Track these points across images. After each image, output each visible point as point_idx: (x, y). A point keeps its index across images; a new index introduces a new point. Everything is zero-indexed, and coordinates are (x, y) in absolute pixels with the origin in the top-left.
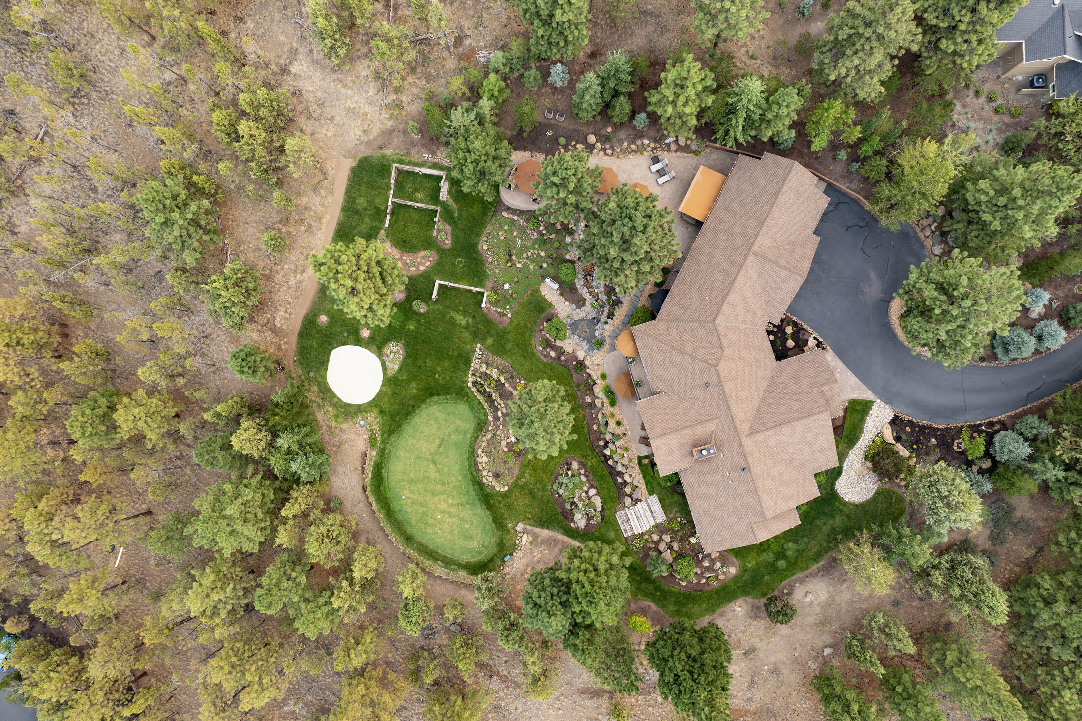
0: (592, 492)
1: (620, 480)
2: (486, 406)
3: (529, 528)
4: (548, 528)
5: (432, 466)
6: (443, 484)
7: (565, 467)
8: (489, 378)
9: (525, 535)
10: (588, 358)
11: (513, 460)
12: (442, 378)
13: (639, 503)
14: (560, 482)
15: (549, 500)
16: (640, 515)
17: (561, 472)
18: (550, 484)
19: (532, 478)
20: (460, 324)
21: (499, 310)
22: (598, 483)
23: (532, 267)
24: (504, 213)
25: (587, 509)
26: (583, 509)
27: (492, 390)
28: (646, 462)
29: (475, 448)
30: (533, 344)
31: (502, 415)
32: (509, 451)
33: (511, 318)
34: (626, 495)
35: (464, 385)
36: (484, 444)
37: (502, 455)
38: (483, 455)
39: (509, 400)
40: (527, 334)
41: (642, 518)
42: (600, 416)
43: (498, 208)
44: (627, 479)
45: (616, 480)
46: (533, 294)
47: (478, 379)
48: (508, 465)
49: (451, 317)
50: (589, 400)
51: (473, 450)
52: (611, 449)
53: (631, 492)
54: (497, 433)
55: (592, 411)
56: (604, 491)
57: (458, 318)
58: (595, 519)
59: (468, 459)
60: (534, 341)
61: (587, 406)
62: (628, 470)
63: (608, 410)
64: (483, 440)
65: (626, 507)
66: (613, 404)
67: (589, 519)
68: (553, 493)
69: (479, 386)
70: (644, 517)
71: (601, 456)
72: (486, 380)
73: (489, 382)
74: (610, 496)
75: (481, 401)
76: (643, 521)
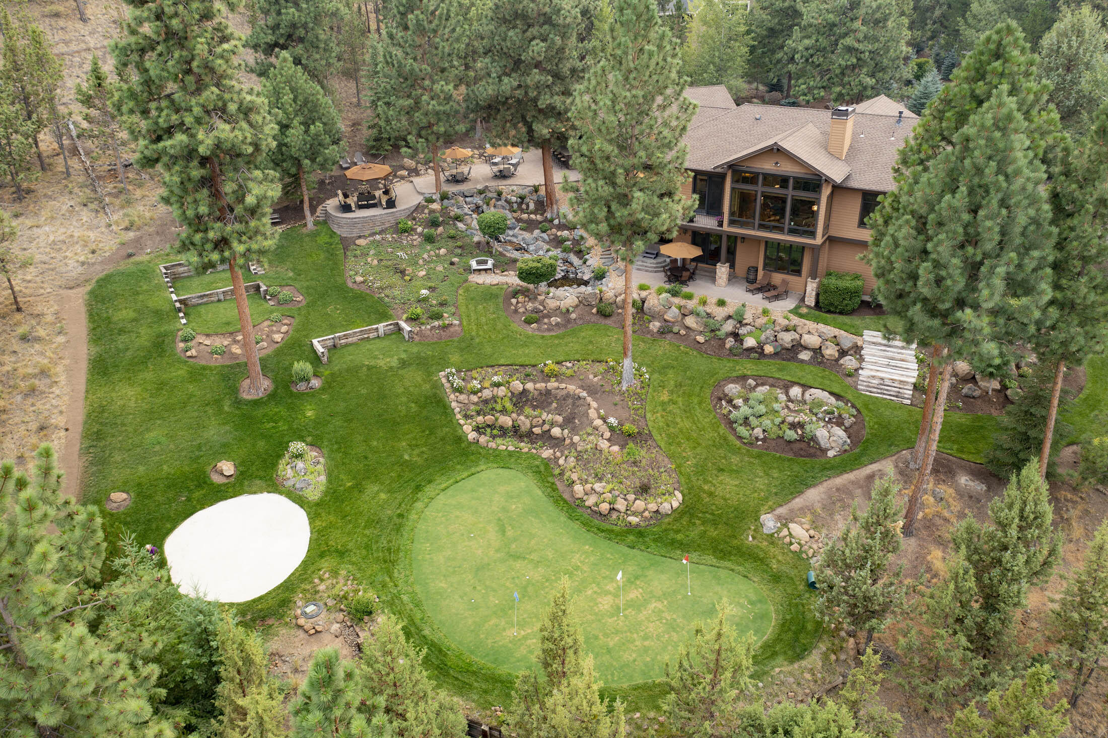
0: (796, 391)
1: (805, 356)
2: (525, 447)
7: (724, 402)
8: (496, 402)
9: (791, 525)
10: (604, 288)
11: (643, 453)
12: (418, 455)
13: (863, 352)
14: (741, 422)
15: (759, 456)
16: (885, 361)
17: (725, 412)
18: (731, 438)
19: (698, 450)
20: (391, 368)
21: (436, 323)
22: (789, 378)
23: (440, 268)
24: (358, 242)
25: (820, 415)
26: (814, 419)
27: (514, 415)
28: (804, 310)
29: (566, 496)
30: (520, 329)
31: (562, 427)
32: (623, 447)
33: (461, 324)
34: (837, 360)
35: (463, 445)
36: (575, 477)
37: (619, 459)
38: (588, 486)
39: (551, 403)
40: (500, 326)
41: (893, 363)
42: (690, 321)
43: (347, 243)
44: (812, 340)
45: (802, 361)
46: (467, 290)
47: (480, 419)
48: (644, 462)
49: (369, 368)
50: (657, 324)
51: (565, 501)
52: (750, 334)
53: (837, 348)
54: (579, 448)
55: (675, 329)
56: (808, 379)
57: (381, 363)
58: (846, 415)
59: (570, 518)
60: (517, 326)
61: (662, 333)
62: (799, 330)
63: (691, 304)
64: (567, 474)
65: (856, 370)
66: (689, 297)
67: (840, 424)
68: (751, 444)
69: (489, 430)
70: (892, 359)
71: (748, 357)
72: (493, 409)
73: (499, 407)
74: (823, 377)
75: (511, 448)
76: (899, 364)
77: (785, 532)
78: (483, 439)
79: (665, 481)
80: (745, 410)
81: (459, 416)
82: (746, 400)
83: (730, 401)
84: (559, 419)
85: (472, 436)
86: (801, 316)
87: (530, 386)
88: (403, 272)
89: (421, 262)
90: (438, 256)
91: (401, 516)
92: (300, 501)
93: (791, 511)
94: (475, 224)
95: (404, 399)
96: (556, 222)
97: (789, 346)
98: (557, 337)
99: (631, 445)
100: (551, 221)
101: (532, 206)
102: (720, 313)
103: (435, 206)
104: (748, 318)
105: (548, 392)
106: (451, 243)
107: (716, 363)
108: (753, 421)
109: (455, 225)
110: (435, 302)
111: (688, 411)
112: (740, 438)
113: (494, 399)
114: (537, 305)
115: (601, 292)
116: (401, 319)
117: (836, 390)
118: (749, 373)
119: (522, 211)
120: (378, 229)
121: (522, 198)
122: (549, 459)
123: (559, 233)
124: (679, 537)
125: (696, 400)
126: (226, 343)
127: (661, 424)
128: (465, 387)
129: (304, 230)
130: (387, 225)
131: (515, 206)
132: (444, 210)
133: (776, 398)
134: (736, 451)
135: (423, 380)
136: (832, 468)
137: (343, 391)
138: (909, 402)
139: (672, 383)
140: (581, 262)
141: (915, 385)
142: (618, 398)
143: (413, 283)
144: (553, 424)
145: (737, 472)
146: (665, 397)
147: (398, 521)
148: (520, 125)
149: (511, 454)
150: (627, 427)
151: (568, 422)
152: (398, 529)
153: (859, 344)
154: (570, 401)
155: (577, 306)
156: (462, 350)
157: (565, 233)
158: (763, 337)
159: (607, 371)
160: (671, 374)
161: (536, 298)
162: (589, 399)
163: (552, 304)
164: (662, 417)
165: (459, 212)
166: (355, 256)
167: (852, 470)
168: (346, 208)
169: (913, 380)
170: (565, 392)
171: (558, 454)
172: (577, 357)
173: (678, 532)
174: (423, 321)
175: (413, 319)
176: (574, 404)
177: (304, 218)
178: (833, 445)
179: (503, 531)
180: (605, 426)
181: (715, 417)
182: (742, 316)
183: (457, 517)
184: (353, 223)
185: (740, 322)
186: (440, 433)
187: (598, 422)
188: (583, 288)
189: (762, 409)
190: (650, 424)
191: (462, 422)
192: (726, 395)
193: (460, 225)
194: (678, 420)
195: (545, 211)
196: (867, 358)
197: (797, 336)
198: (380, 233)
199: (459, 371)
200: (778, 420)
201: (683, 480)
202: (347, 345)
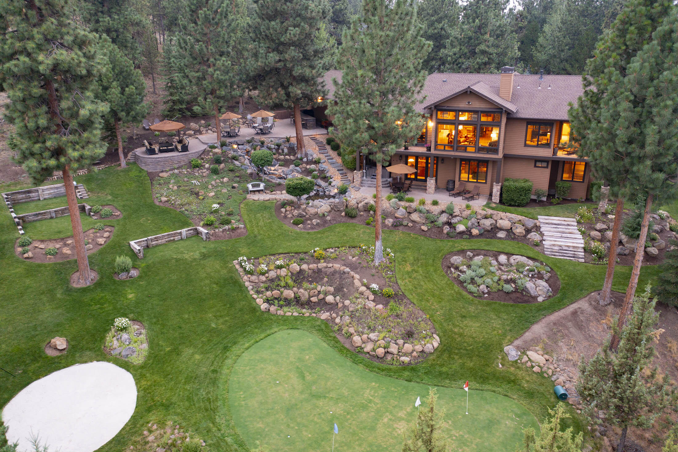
0: (503, 258)
1: (501, 234)
2: (306, 312)
3: (517, 342)
4: (533, 323)
5: (321, 403)
6: (364, 407)
7: (452, 269)
8: (279, 280)
9: (529, 353)
10: (349, 199)
11: (402, 308)
12: (223, 324)
13: (541, 230)
14: (469, 281)
15: (488, 305)
16: (560, 235)
17: (455, 275)
18: (464, 293)
19: (443, 304)
20: (195, 259)
21: (227, 227)
22: (495, 249)
23: (225, 191)
24: (161, 175)
25: (525, 273)
26: (522, 276)
27: (295, 289)
28: (494, 205)
29: (347, 346)
30: (291, 228)
31: (334, 295)
32: (386, 305)
33: (245, 227)
34: (525, 236)
35: (257, 314)
36: (352, 330)
37: (385, 315)
38: (365, 337)
39: (323, 278)
40: (275, 227)
41: (564, 235)
42: (415, 217)
43: (152, 176)
44: (505, 223)
45: (500, 238)
46: (247, 204)
47: (269, 293)
48: (405, 315)
49: (177, 260)
50: (391, 220)
51: (348, 350)
52: (460, 222)
53: (524, 228)
54: (351, 309)
55: (405, 223)
56: (509, 249)
57: (186, 256)
58: (543, 272)
59: (355, 362)
60: (288, 227)
61: (396, 226)
62: (494, 217)
63: (414, 205)
64: (345, 330)
65: (541, 241)
66: (411, 201)
67: (541, 277)
68: (480, 297)
69: (276, 302)
70: (563, 233)
71: (461, 238)
72: (278, 285)
73: (283, 284)
74: (519, 248)
75: (295, 314)
76: (569, 235)
77: (525, 359)
78: (273, 309)
79: (424, 328)
80: (469, 273)
81: (252, 292)
82: (469, 267)
83: (457, 268)
84: (332, 289)
85: (264, 306)
86: (493, 209)
87: (305, 267)
88: (197, 194)
89: (210, 187)
90: (222, 183)
91: (214, 371)
92: (125, 365)
93: (525, 342)
94: (247, 162)
95: (207, 282)
96: (305, 160)
97: (489, 228)
98: (319, 233)
99: (392, 303)
100: (301, 159)
101: (286, 150)
102: (436, 210)
103: (217, 150)
104: (457, 212)
105: (319, 271)
106: (231, 174)
107: (439, 243)
108: (479, 281)
109: (232, 162)
110: (223, 213)
111: (428, 277)
112: (471, 293)
113: (278, 278)
114: (301, 211)
115: (347, 201)
116: (198, 226)
117: (531, 256)
118: (466, 248)
119: (280, 154)
120: (176, 166)
121: (279, 146)
122: (327, 320)
123: (308, 167)
124: (444, 369)
125: (432, 269)
126: (58, 246)
127: (410, 287)
128: (255, 270)
129: (119, 168)
130: (183, 163)
131: (274, 151)
132: (224, 153)
133: (490, 264)
134: (471, 303)
135: (221, 267)
136: (545, 309)
137: (157, 278)
138: (583, 260)
139: (411, 258)
140: (327, 184)
141: (584, 248)
142: (374, 271)
143: (206, 200)
144: (326, 294)
145: (475, 317)
146: (409, 268)
147: (213, 376)
148: (280, 89)
149: (296, 318)
150: (386, 290)
151: (338, 291)
152: (214, 382)
153: (538, 224)
154: (337, 276)
155: (330, 212)
156: (249, 245)
157: (313, 166)
158: (470, 224)
159: (361, 253)
160: (409, 253)
161: (299, 207)
162: (352, 273)
163: (312, 211)
164: (410, 282)
165: (235, 154)
166: (160, 184)
167: (560, 310)
168: (151, 152)
169: (583, 246)
170: (332, 270)
171: (334, 315)
172: (337, 245)
173: (442, 365)
174: (217, 226)
175: (208, 225)
176: (341, 278)
177: (119, 160)
178: (540, 293)
179: (303, 378)
180: (368, 291)
181: (449, 280)
182: (452, 210)
183: (262, 369)
184: (157, 162)
185: (451, 215)
186: (239, 306)
187: (363, 289)
188: (332, 200)
189: (482, 271)
190: (402, 288)
191: (255, 296)
192: (453, 264)
193: (237, 163)
194: (422, 283)
195: (296, 153)
196: (546, 233)
197: (494, 222)
198: (178, 168)
199: (249, 259)
200: (496, 279)
201: (437, 326)
202: (157, 245)
